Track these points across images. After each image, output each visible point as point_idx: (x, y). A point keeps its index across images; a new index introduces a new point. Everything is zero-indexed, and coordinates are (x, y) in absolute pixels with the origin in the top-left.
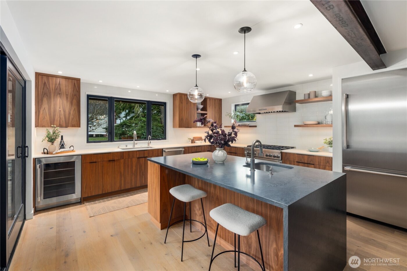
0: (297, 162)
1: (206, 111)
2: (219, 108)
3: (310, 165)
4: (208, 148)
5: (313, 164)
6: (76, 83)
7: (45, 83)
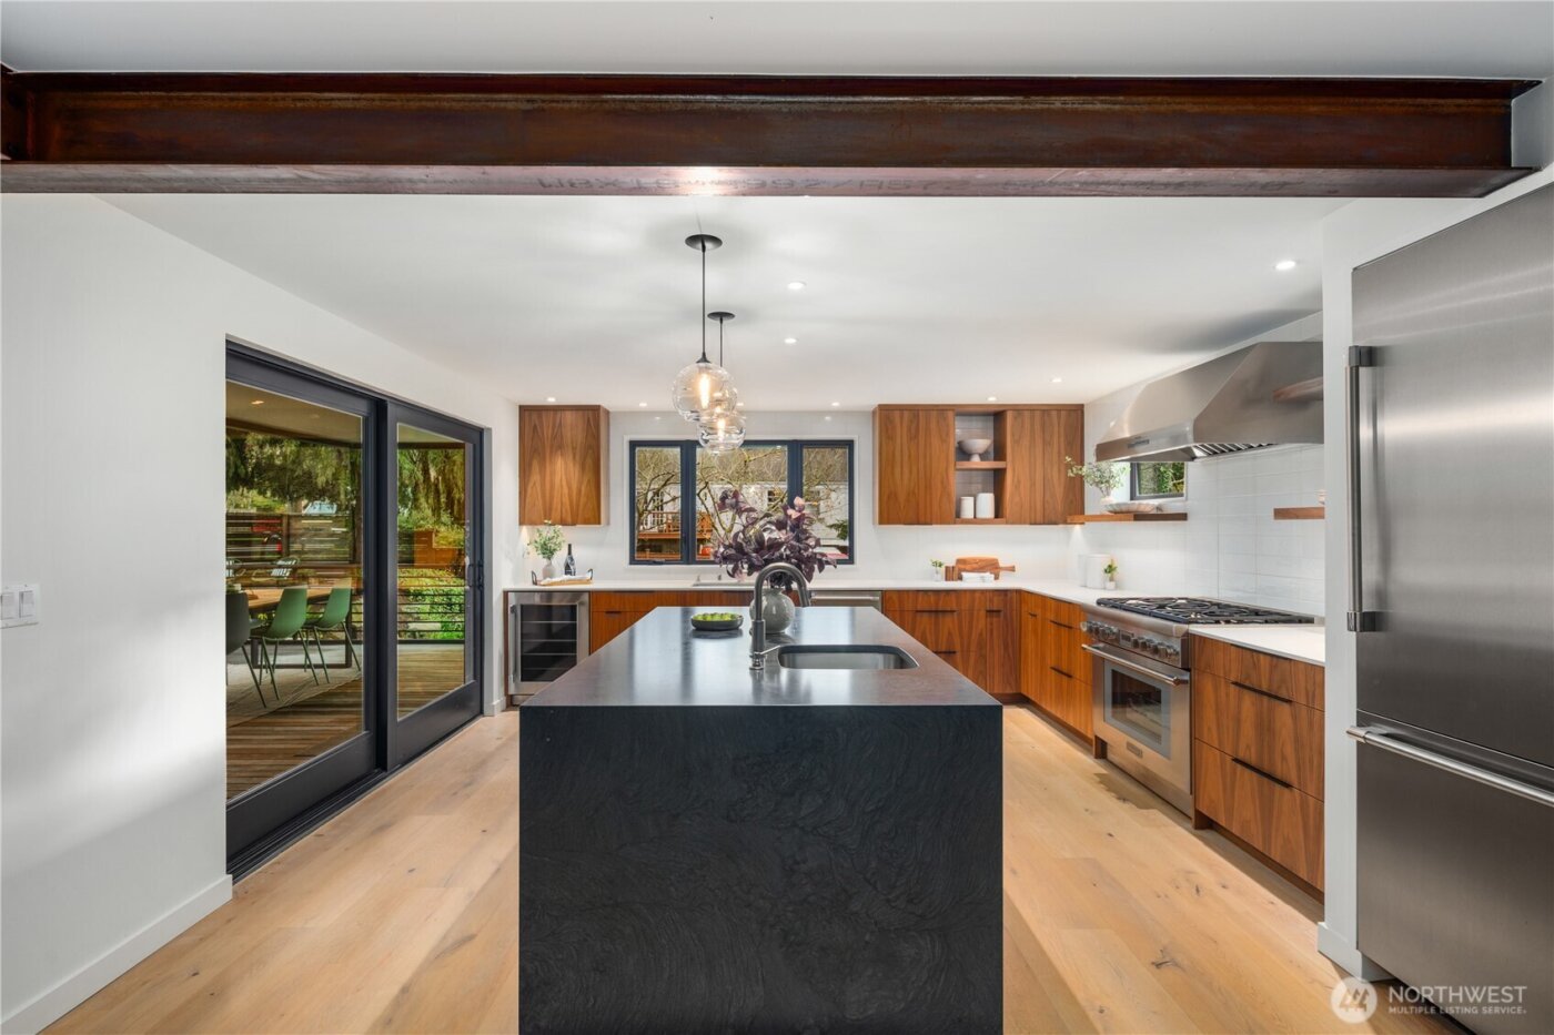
1: (1007, 458)
5: (1289, 702)
6: (593, 418)
7: (535, 426)
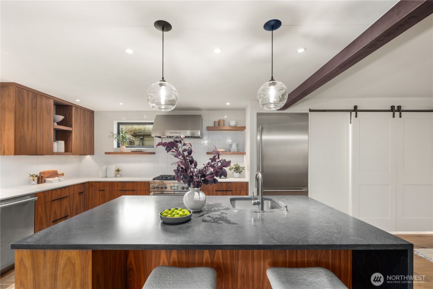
0: (216, 191)
1: (71, 126)
2: (91, 125)
3: (228, 192)
4: (80, 189)
5: (231, 191)
